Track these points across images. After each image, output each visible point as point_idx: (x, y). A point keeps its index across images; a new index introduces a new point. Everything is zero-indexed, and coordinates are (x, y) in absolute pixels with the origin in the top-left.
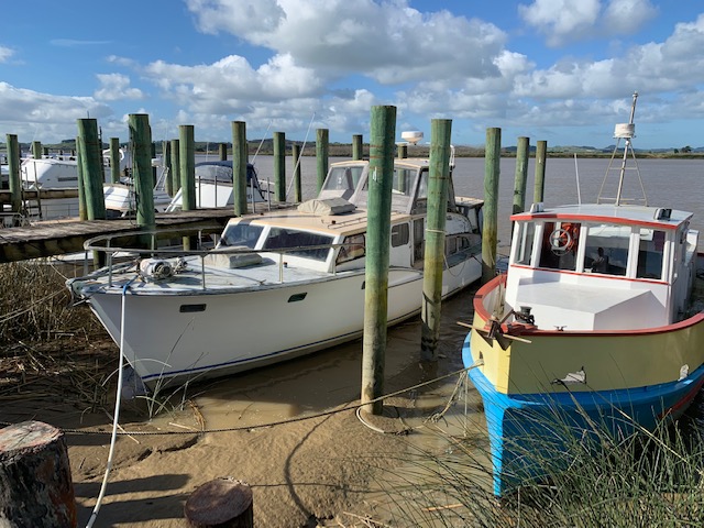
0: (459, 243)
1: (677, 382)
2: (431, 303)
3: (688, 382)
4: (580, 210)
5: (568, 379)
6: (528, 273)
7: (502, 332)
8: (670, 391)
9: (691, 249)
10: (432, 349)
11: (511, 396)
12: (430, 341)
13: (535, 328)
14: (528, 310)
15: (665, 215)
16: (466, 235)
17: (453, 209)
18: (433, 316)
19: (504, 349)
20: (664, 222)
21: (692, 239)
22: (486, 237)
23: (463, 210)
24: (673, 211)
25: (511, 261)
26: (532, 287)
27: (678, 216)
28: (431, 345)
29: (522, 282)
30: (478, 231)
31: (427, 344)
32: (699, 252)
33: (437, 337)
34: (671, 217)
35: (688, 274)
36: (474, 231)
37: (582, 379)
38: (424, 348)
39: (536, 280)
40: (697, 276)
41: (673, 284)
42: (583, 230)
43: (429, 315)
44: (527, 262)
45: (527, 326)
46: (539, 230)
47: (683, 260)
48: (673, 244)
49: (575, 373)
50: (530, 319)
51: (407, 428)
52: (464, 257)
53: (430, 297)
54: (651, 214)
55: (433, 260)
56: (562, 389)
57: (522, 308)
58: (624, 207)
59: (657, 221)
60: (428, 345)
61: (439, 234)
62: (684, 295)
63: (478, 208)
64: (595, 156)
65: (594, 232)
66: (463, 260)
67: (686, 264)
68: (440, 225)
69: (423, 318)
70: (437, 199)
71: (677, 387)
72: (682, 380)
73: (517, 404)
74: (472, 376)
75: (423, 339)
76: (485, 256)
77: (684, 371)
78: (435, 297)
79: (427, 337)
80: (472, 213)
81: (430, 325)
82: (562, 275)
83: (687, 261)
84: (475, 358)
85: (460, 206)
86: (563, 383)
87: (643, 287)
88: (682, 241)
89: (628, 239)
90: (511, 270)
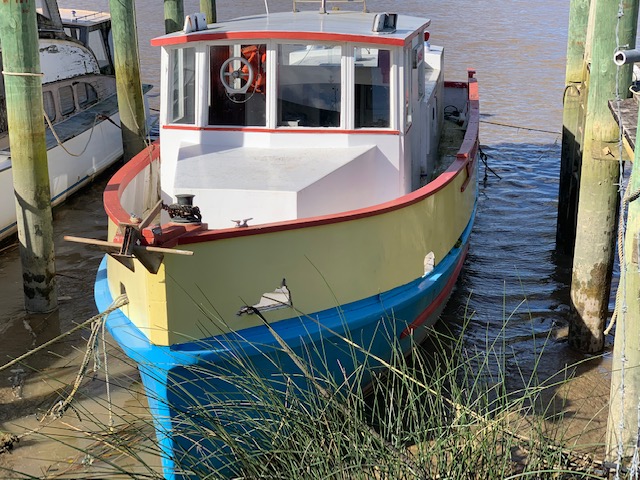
0: (79, 96)
1: (420, 280)
2: (31, 209)
3: (435, 277)
4: (270, 22)
5: (264, 303)
6: (193, 138)
7: (144, 243)
8: (412, 294)
9: (432, 78)
10: (45, 294)
11: (175, 347)
12: (39, 279)
13: (204, 227)
14: (189, 199)
15: (388, 23)
16: (90, 80)
17: (60, 33)
18: (38, 232)
19: (153, 270)
20: (387, 35)
21: (432, 59)
22: (121, 79)
23: (79, 33)
24: (399, 17)
25: (163, 120)
26: (201, 161)
27: (407, 25)
28: (43, 285)
29: (184, 154)
30: (108, 70)
31: (34, 285)
32: (447, 80)
33: (52, 270)
34: (398, 28)
35: (429, 114)
36: (103, 71)
37: (284, 299)
38: (29, 293)
39: (207, 148)
40: (447, 118)
41: (406, 132)
42: (271, 57)
43: (32, 231)
44: (189, 118)
45: (189, 226)
46: (201, 60)
47: (421, 95)
48: (401, 69)
49: (272, 291)
50: (194, 214)
51: (8, 438)
52: (89, 121)
53: (29, 199)
54: (368, 24)
55: (25, 131)
56: (257, 321)
57: (179, 197)
58: (334, 14)
59: (376, 34)
60: (36, 286)
61: (29, 80)
62: (425, 148)
63: (105, 28)
65: (295, 58)
66: (88, 125)
67: (426, 101)
68: (29, 61)
69: (22, 238)
70: (17, 14)
71: (422, 287)
72: (428, 276)
73: (186, 358)
74: (110, 324)
75: (26, 277)
76: (125, 115)
77: (429, 262)
78: (37, 198)
79: (34, 271)
80: (95, 38)
81: (37, 250)
82: (247, 135)
83: (428, 96)
84: (115, 294)
85: (73, 27)
86: (256, 311)
87: (366, 142)
88: (416, 63)
89: (338, 67)
90: (165, 135)
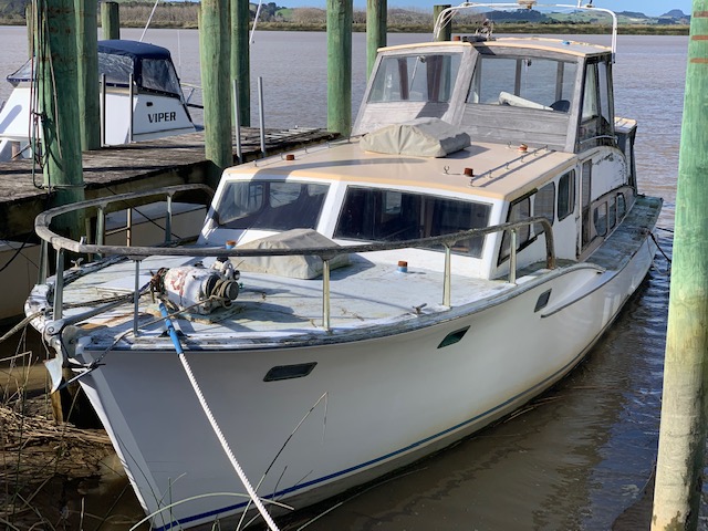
64: (651, 31)
